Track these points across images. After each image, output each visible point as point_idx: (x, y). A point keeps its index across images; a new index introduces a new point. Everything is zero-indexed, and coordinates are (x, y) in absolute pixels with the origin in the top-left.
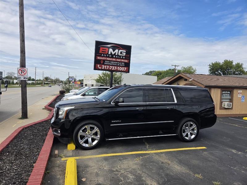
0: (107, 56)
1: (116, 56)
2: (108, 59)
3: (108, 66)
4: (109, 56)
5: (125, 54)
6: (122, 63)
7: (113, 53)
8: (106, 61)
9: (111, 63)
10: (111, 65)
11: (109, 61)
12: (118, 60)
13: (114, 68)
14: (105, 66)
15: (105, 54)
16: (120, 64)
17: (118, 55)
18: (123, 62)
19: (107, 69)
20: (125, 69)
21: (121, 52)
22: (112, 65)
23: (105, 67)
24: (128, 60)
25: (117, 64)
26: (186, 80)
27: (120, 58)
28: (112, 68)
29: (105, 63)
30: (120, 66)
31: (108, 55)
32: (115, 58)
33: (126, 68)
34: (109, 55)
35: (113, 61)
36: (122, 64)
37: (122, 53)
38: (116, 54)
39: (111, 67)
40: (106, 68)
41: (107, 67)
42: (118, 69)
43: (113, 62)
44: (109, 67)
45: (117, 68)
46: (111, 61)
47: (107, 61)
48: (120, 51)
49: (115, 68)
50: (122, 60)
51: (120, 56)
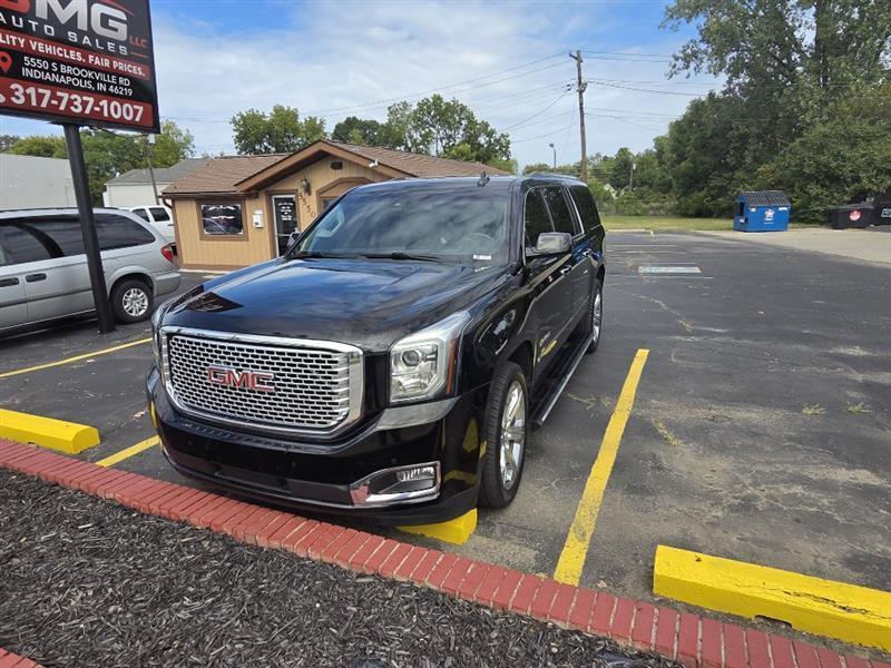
0: (28, 26)
1: (80, 39)
2: (40, 47)
3: (48, 93)
4: (40, 28)
5: (123, 28)
6: (121, 80)
7: (63, 16)
8: (30, 56)
9: (59, 73)
10: (62, 86)
11: (49, 58)
12: (97, 62)
13: (81, 104)
14: (31, 90)
15: (18, 15)
16: (108, 85)
17: (91, 33)
18: (124, 75)
19: (44, 105)
20: (136, 112)
21: (105, 19)
22: (70, 88)
23: (28, 97)
24: (147, 67)
25: (94, 82)
26: (338, 165)
27: (106, 53)
28: (70, 102)
29: (26, 72)
30: (110, 96)
31: (34, 23)
32: (78, 46)
33: (141, 109)
34: (41, 22)
35: (72, 64)
36: (118, 85)
37: (112, 23)
38: (82, 25)
39: (66, 96)
40: (34, 103)
41: (40, 97)
42: (102, 108)
43: (70, 70)
44: (53, 96)
45: (96, 104)
46: (60, 61)
47: (36, 57)
48: (98, 9)
49: (85, 104)
50: (115, 64)
51: (104, 40)
